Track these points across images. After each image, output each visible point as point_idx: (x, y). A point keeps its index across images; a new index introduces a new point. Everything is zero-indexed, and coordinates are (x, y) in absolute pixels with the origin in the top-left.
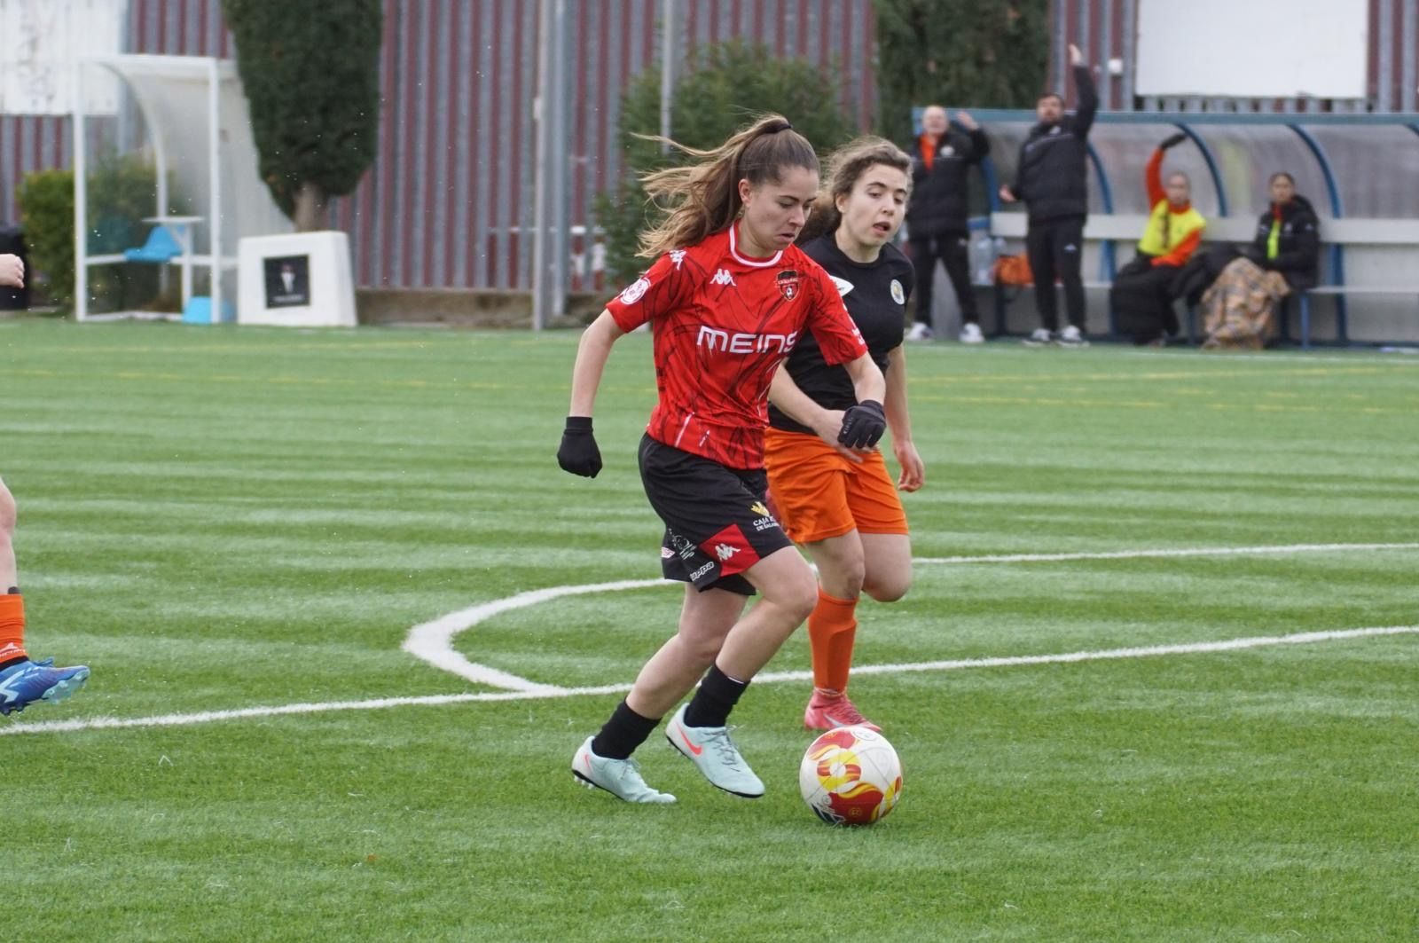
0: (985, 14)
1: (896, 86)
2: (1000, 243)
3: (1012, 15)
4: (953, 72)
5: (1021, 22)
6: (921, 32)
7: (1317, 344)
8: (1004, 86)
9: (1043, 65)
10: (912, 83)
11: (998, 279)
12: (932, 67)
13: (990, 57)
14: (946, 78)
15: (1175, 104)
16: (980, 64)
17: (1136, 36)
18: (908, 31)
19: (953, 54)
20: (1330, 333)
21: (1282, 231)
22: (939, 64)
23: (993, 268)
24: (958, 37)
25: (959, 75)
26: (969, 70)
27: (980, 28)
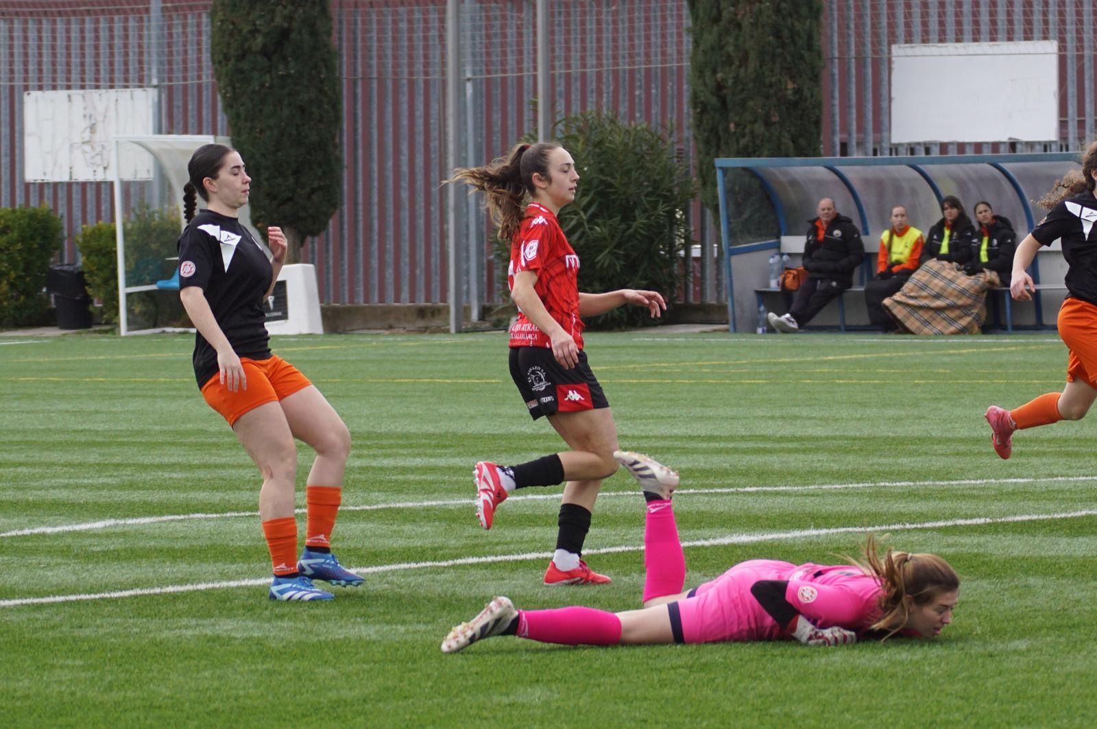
0: (771, 85)
1: (707, 142)
2: (785, 258)
3: (790, 86)
4: (747, 130)
5: (798, 91)
6: (723, 101)
7: (1019, 328)
8: (787, 140)
9: (817, 123)
10: (719, 139)
11: (783, 285)
12: (732, 126)
13: (775, 118)
14: (743, 136)
15: (922, 149)
16: (768, 124)
17: (890, 99)
18: (714, 100)
19: (748, 116)
20: (1031, 320)
21: (990, 244)
22: (737, 125)
23: (780, 279)
24: (751, 103)
25: (752, 132)
26: (759, 128)
27: (767, 97)
